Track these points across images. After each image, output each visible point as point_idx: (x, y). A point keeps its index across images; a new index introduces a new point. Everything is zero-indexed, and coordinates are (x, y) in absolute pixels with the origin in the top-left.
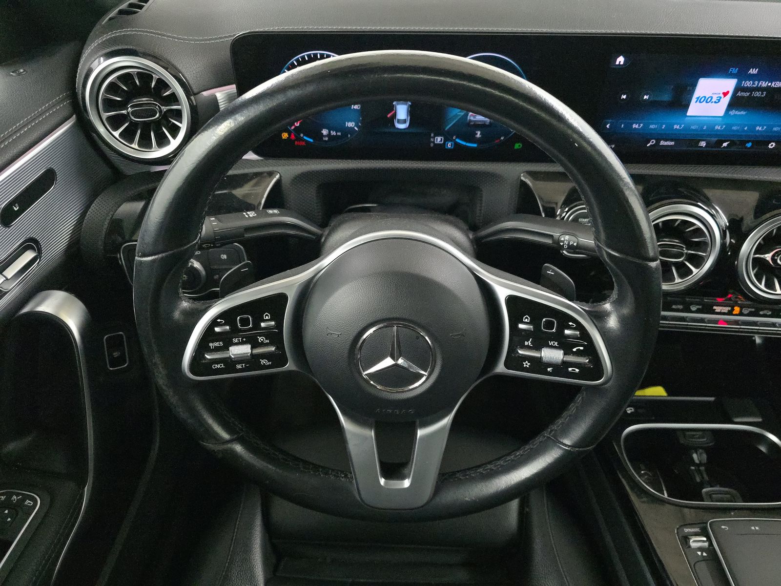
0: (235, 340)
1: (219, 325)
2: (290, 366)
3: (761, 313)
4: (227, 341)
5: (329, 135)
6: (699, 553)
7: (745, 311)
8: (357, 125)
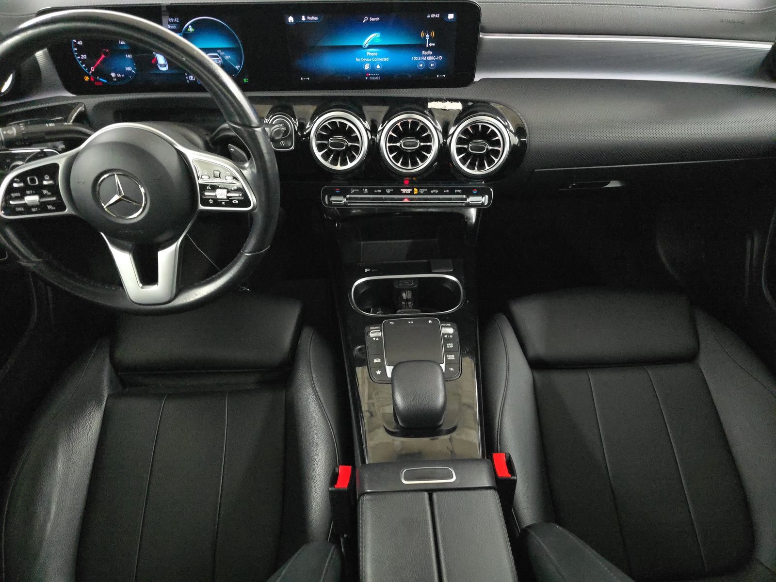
0: (28, 192)
1: (16, 182)
2: (67, 211)
3: (432, 192)
4: (23, 193)
5: (116, 77)
6: (374, 339)
7: (422, 191)
8: (133, 69)
